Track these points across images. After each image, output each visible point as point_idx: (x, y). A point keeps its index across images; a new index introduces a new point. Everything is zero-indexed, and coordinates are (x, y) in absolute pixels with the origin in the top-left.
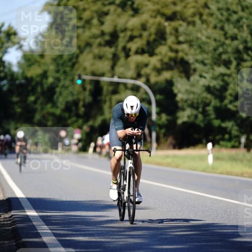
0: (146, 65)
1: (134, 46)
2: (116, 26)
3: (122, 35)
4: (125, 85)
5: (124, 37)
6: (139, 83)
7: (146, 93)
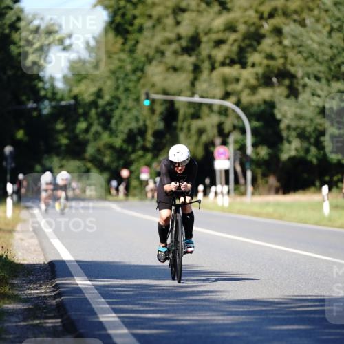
0: (237, 80)
1: (220, 54)
2: (197, 28)
3: (204, 39)
4: (210, 106)
5: (208, 42)
6: (229, 104)
7: (239, 117)
